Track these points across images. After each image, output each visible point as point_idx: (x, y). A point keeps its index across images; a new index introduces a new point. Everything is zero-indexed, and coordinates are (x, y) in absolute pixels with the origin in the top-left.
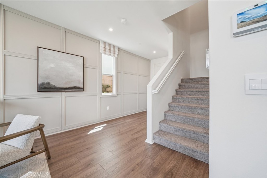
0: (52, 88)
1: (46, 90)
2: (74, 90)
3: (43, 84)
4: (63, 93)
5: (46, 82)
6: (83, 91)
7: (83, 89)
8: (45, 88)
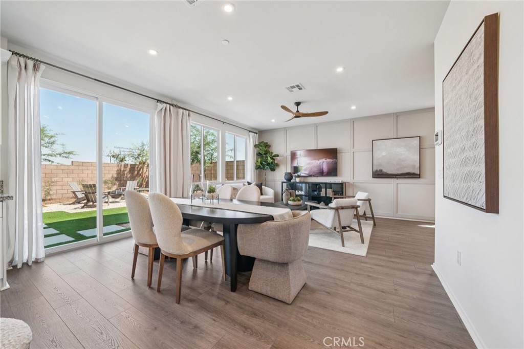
0: (384, 175)
1: (379, 176)
2: (407, 177)
3: (377, 171)
4: (395, 180)
5: (378, 169)
6: (420, 177)
7: (420, 175)
8: (378, 175)
